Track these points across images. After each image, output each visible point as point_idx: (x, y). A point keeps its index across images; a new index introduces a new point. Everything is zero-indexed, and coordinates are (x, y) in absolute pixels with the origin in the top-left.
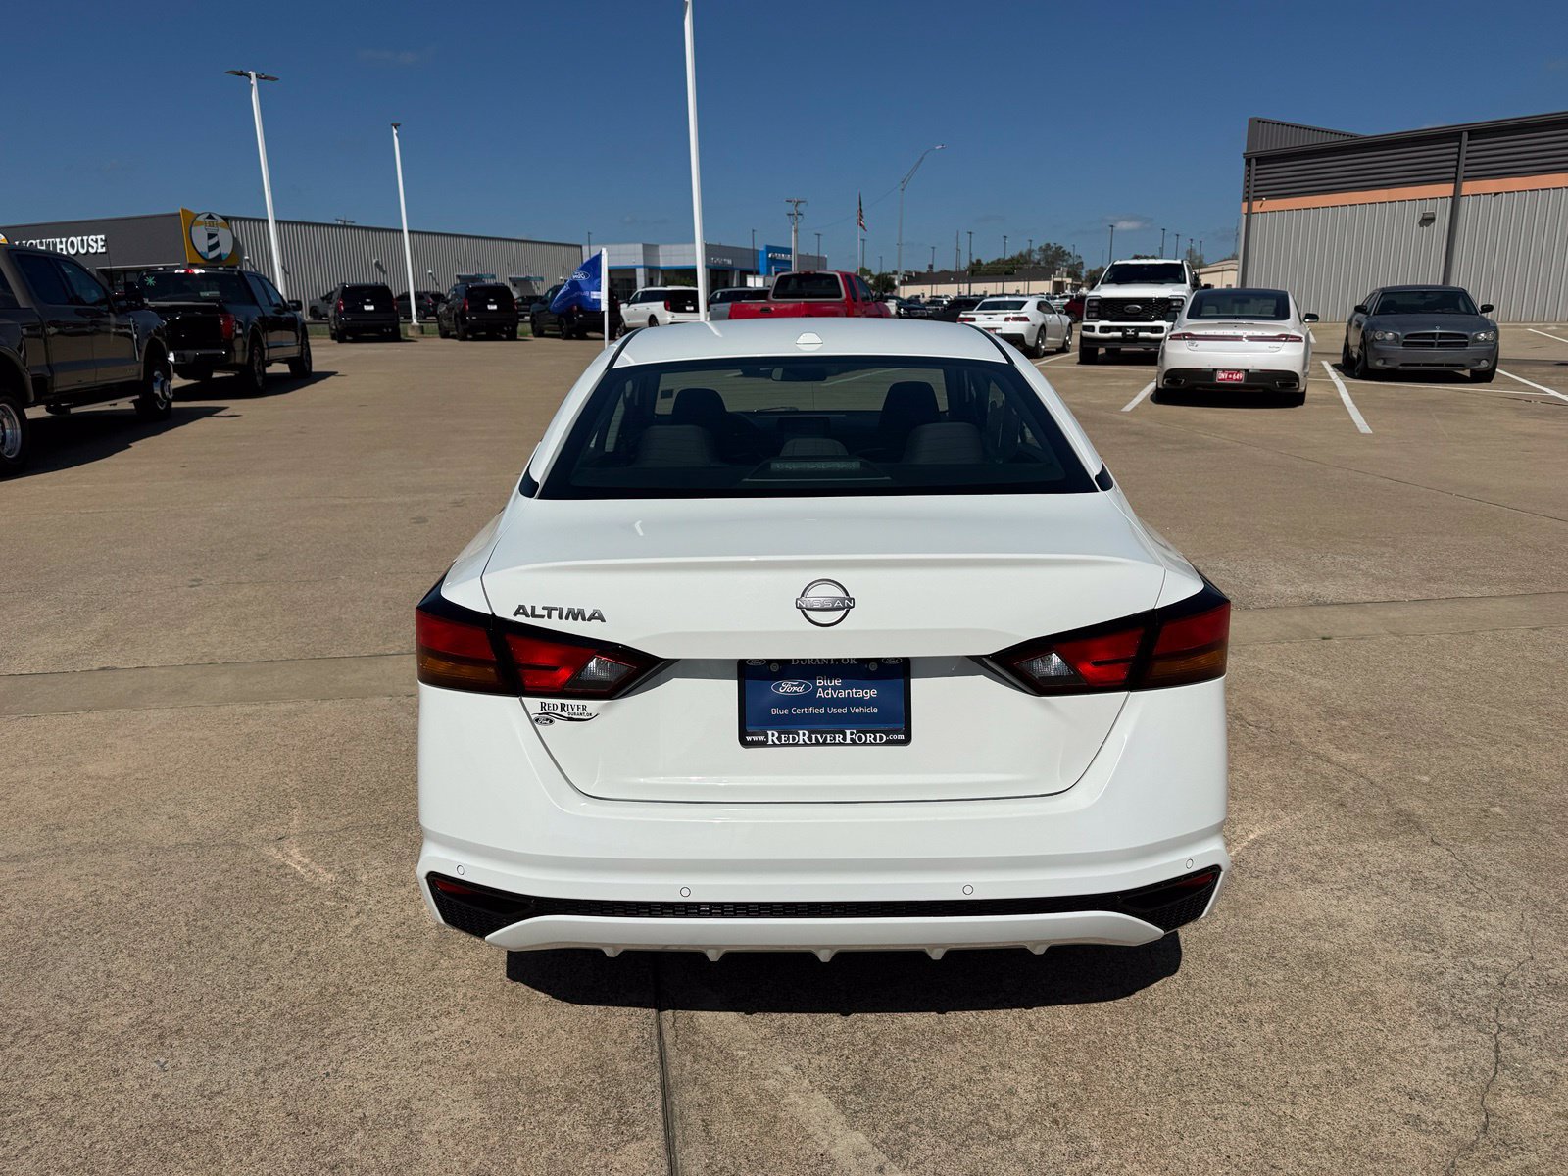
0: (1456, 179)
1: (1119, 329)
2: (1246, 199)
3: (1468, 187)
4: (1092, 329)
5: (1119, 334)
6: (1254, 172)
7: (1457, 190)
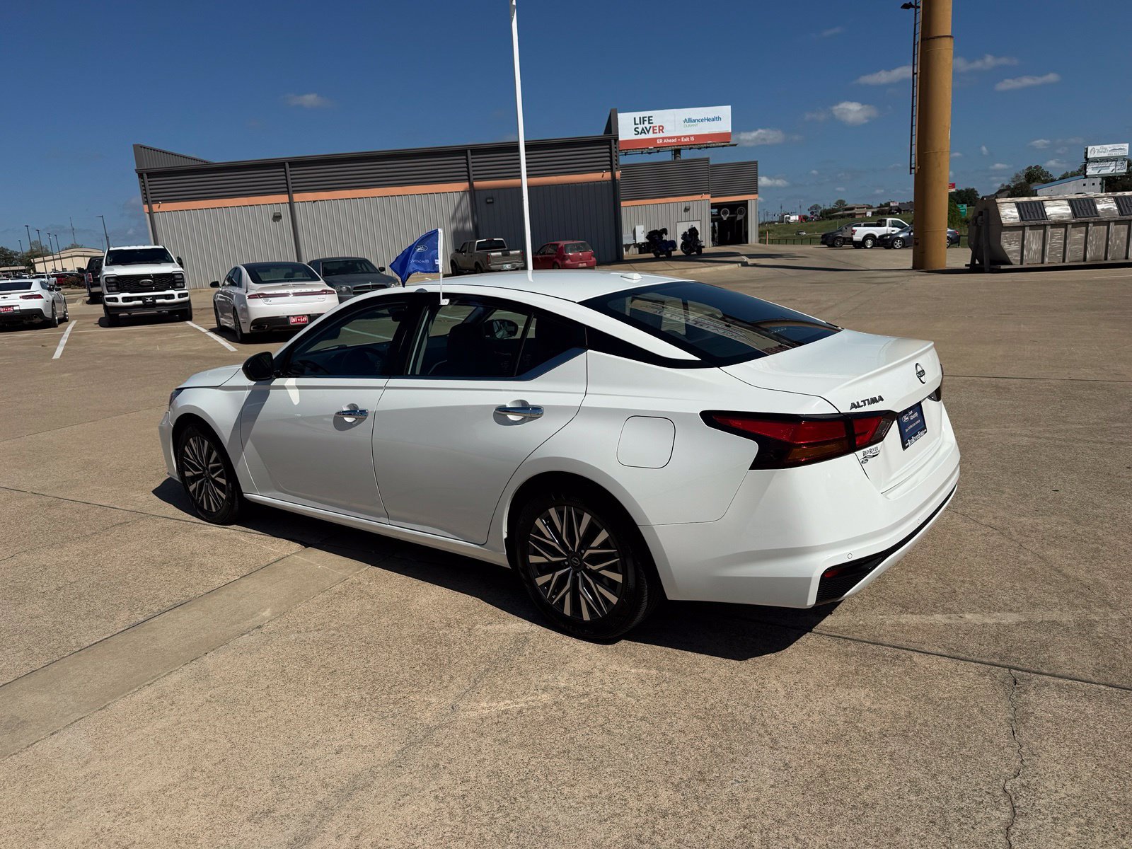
1: (139, 298)
2: (146, 202)
3: (297, 197)
4: (116, 300)
5: (140, 302)
6: (147, 184)
7: (291, 198)
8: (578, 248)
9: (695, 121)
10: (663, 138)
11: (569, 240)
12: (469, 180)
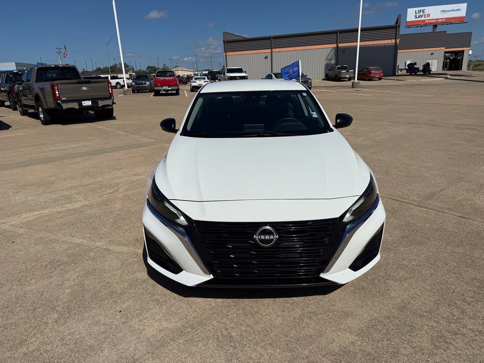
0: (271, 48)
2: (225, 52)
3: (274, 50)
6: (226, 45)
7: (272, 51)
8: (377, 70)
9: (446, 11)
10: (429, 20)
11: (374, 66)
12: (337, 43)
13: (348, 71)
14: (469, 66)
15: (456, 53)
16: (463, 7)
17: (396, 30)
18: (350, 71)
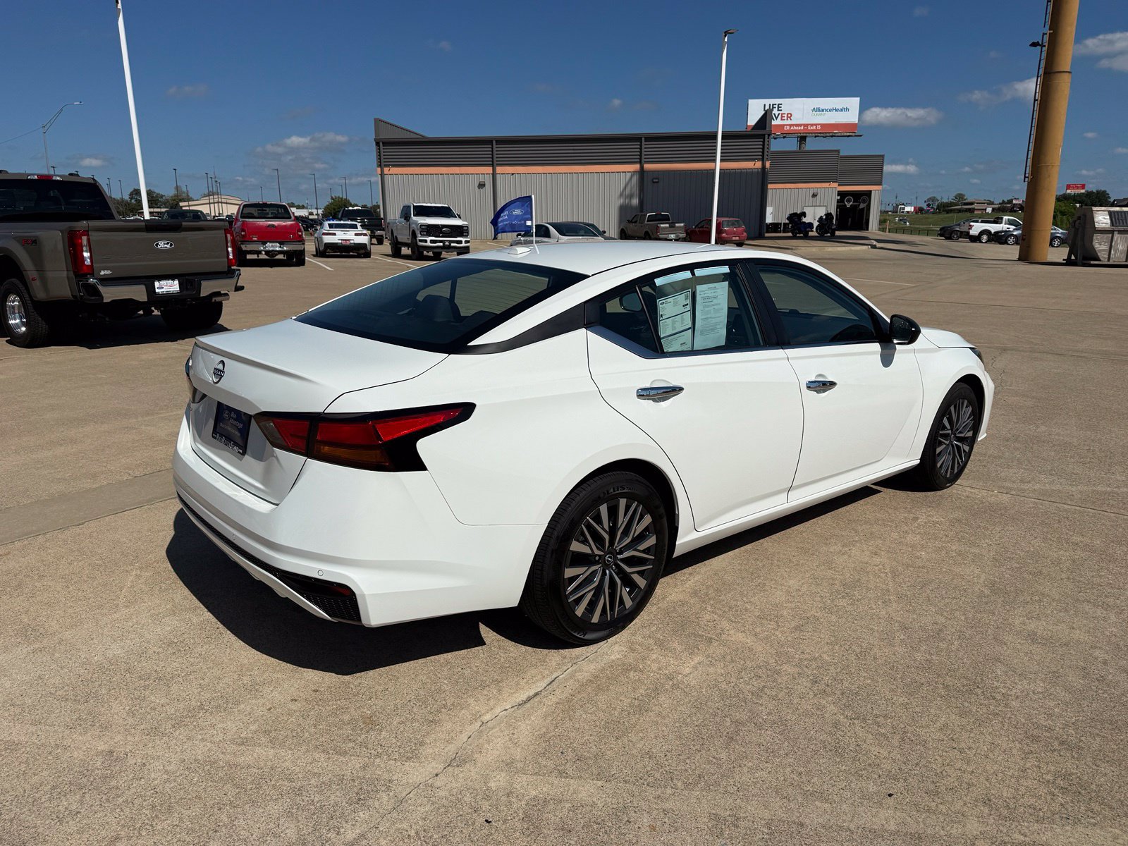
0: (493, 165)
1: (441, 241)
2: (380, 166)
3: (499, 170)
4: (426, 241)
5: (441, 244)
6: (382, 151)
7: (494, 170)
8: (733, 224)
9: (823, 110)
10: (790, 125)
11: (725, 217)
12: (640, 162)
13: (672, 226)
14: (882, 222)
15: (857, 196)
16: (854, 103)
17: (764, 142)
18: (677, 225)
